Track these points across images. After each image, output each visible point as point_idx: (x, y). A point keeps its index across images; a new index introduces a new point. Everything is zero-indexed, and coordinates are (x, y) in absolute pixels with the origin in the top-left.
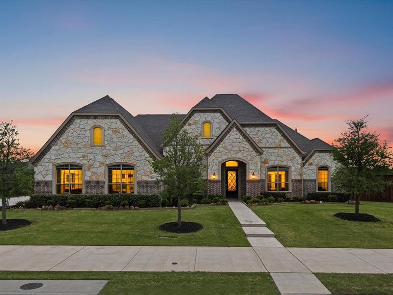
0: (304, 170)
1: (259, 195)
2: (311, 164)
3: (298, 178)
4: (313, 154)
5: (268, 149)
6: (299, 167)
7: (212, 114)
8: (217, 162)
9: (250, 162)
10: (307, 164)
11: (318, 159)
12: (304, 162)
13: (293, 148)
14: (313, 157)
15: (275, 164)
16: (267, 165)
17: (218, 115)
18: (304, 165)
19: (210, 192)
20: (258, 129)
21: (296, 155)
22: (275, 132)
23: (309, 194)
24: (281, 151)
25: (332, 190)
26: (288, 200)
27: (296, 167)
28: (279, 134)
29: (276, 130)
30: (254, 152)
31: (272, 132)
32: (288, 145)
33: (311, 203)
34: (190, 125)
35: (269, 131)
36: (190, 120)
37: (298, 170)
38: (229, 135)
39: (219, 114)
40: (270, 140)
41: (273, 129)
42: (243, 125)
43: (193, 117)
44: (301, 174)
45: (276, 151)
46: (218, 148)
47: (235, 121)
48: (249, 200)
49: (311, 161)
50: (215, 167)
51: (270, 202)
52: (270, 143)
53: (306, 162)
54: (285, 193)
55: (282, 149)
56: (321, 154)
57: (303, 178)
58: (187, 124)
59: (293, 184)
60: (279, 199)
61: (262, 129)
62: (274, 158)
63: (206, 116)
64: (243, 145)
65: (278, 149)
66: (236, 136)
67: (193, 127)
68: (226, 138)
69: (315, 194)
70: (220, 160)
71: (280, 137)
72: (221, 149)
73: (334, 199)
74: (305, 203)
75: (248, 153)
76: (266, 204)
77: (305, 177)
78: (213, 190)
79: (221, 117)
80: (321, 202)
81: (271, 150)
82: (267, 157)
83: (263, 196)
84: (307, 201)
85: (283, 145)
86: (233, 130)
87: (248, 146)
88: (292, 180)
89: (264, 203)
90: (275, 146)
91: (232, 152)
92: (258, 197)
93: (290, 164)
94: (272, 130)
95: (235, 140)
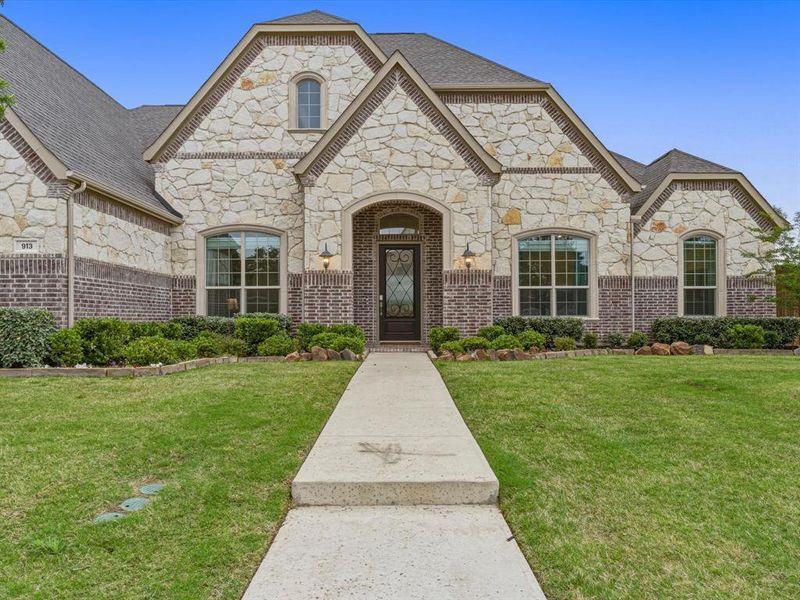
0: (639, 248)
1: (490, 325)
2: (661, 227)
3: (619, 271)
4: (666, 194)
5: (519, 176)
6: (623, 235)
7: (326, 49)
8: (336, 206)
9: (456, 207)
10: (648, 225)
11: (683, 209)
12: (638, 217)
13: (601, 171)
14: (667, 205)
15: (545, 224)
16: (515, 229)
17: (347, 51)
18: (636, 228)
19: (311, 317)
20: (485, 107)
21: (613, 195)
22: (540, 118)
23: (658, 326)
24: (561, 183)
25: (730, 311)
26: (590, 343)
27: (614, 237)
28: (556, 128)
29: (545, 113)
30: (470, 172)
31: (530, 117)
32: (585, 162)
33: (675, 352)
34: (248, 85)
35: (523, 116)
36: (248, 69)
37: (619, 247)
38: (378, 111)
39: (349, 50)
40: (526, 146)
41: (536, 109)
42: (446, 95)
43: (258, 61)
44: (628, 260)
45: (544, 181)
46: (338, 159)
47: (397, 58)
48: (448, 344)
49: (658, 216)
50: (330, 228)
51: (527, 348)
52: (524, 156)
53: (645, 219)
54: (580, 323)
55: (566, 176)
56: (693, 195)
57: (634, 275)
58: (238, 83)
59: (603, 295)
60: (558, 340)
61: (499, 108)
62: (539, 206)
63: (304, 56)
64: (429, 147)
65: (553, 176)
66: (405, 116)
67: (259, 93)
68: (369, 122)
69: (678, 323)
70: (347, 199)
71: (558, 136)
72: (353, 162)
73: (754, 340)
74: (655, 352)
75: (449, 175)
76: (513, 357)
77: (641, 271)
78: (324, 308)
79: (358, 60)
80: (708, 349)
81: (529, 179)
82: (518, 204)
83: (500, 328)
84: (662, 346)
85: (569, 162)
86: (392, 94)
87: (448, 151)
88: (600, 281)
89: (505, 351)
90: (542, 166)
91: (391, 173)
92: (483, 334)
93: (591, 225)
94: (531, 111)
95: (401, 130)
